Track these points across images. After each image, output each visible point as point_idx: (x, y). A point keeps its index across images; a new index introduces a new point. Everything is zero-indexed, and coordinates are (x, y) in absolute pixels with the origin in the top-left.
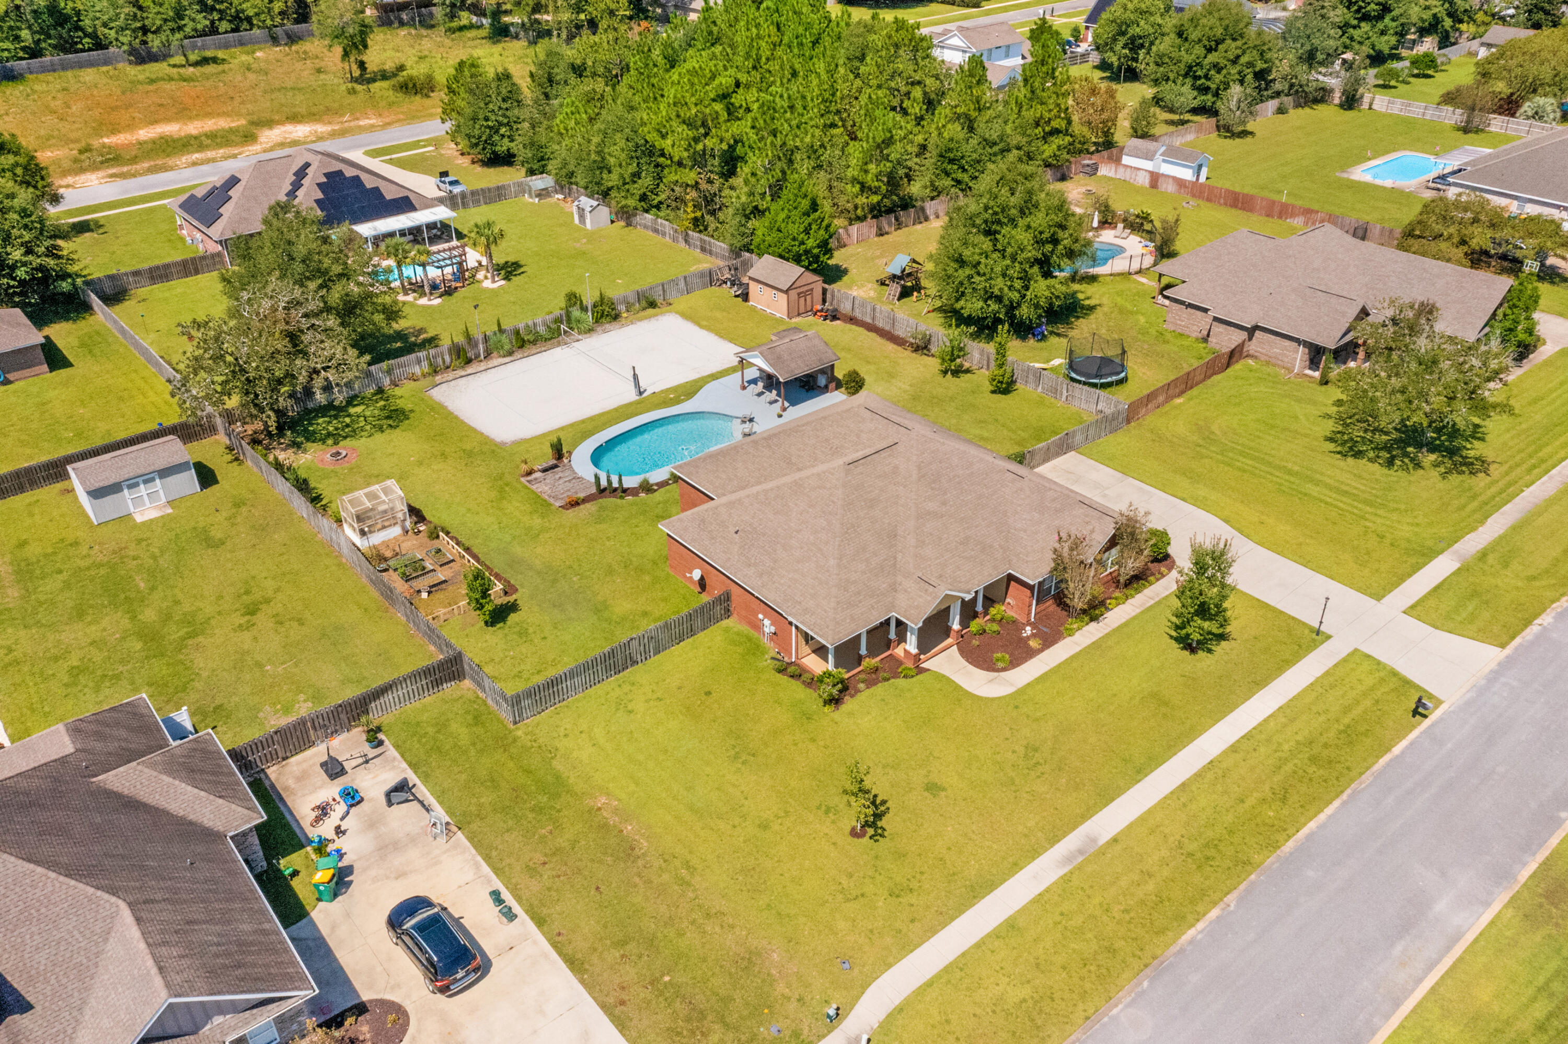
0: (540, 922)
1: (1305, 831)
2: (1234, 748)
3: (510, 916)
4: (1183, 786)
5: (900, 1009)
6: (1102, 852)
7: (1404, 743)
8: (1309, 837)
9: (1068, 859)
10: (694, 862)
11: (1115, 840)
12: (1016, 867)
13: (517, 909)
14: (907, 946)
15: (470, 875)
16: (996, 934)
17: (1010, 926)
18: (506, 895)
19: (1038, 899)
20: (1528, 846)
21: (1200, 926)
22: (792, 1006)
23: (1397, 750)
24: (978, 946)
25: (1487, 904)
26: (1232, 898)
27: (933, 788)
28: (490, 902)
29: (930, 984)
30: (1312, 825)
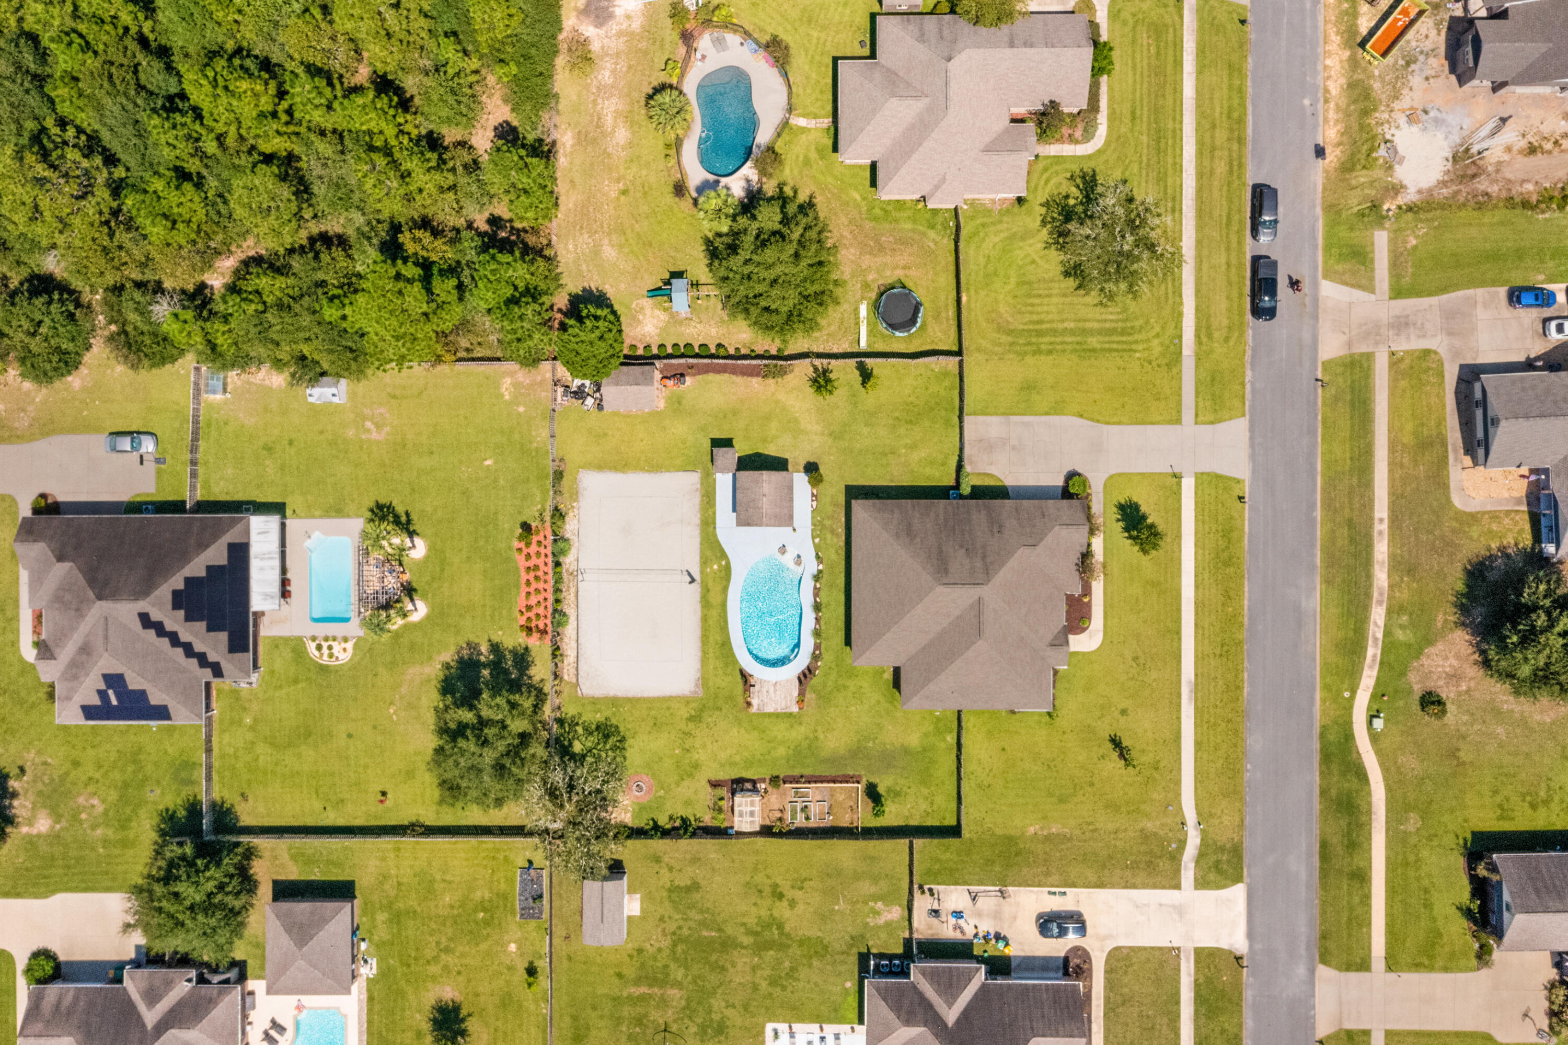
0: (1074, 885)
1: (1246, 608)
2: (1197, 587)
3: (1064, 893)
4: (1196, 625)
5: (1197, 805)
6: (1196, 685)
7: (1247, 522)
8: (1249, 609)
9: (1190, 699)
10: (1089, 820)
11: (1196, 675)
12: (1179, 718)
13: (1062, 890)
14: (1178, 783)
15: (1034, 896)
16: (1196, 752)
17: (1198, 744)
18: (1053, 890)
19: (1196, 726)
20: (1313, 546)
21: (1246, 685)
22: (1170, 834)
23: (1247, 529)
24: (1196, 761)
25: (1315, 588)
26: (1246, 664)
27: (1124, 712)
28: (1052, 897)
29: (1196, 788)
30: (1246, 602)
